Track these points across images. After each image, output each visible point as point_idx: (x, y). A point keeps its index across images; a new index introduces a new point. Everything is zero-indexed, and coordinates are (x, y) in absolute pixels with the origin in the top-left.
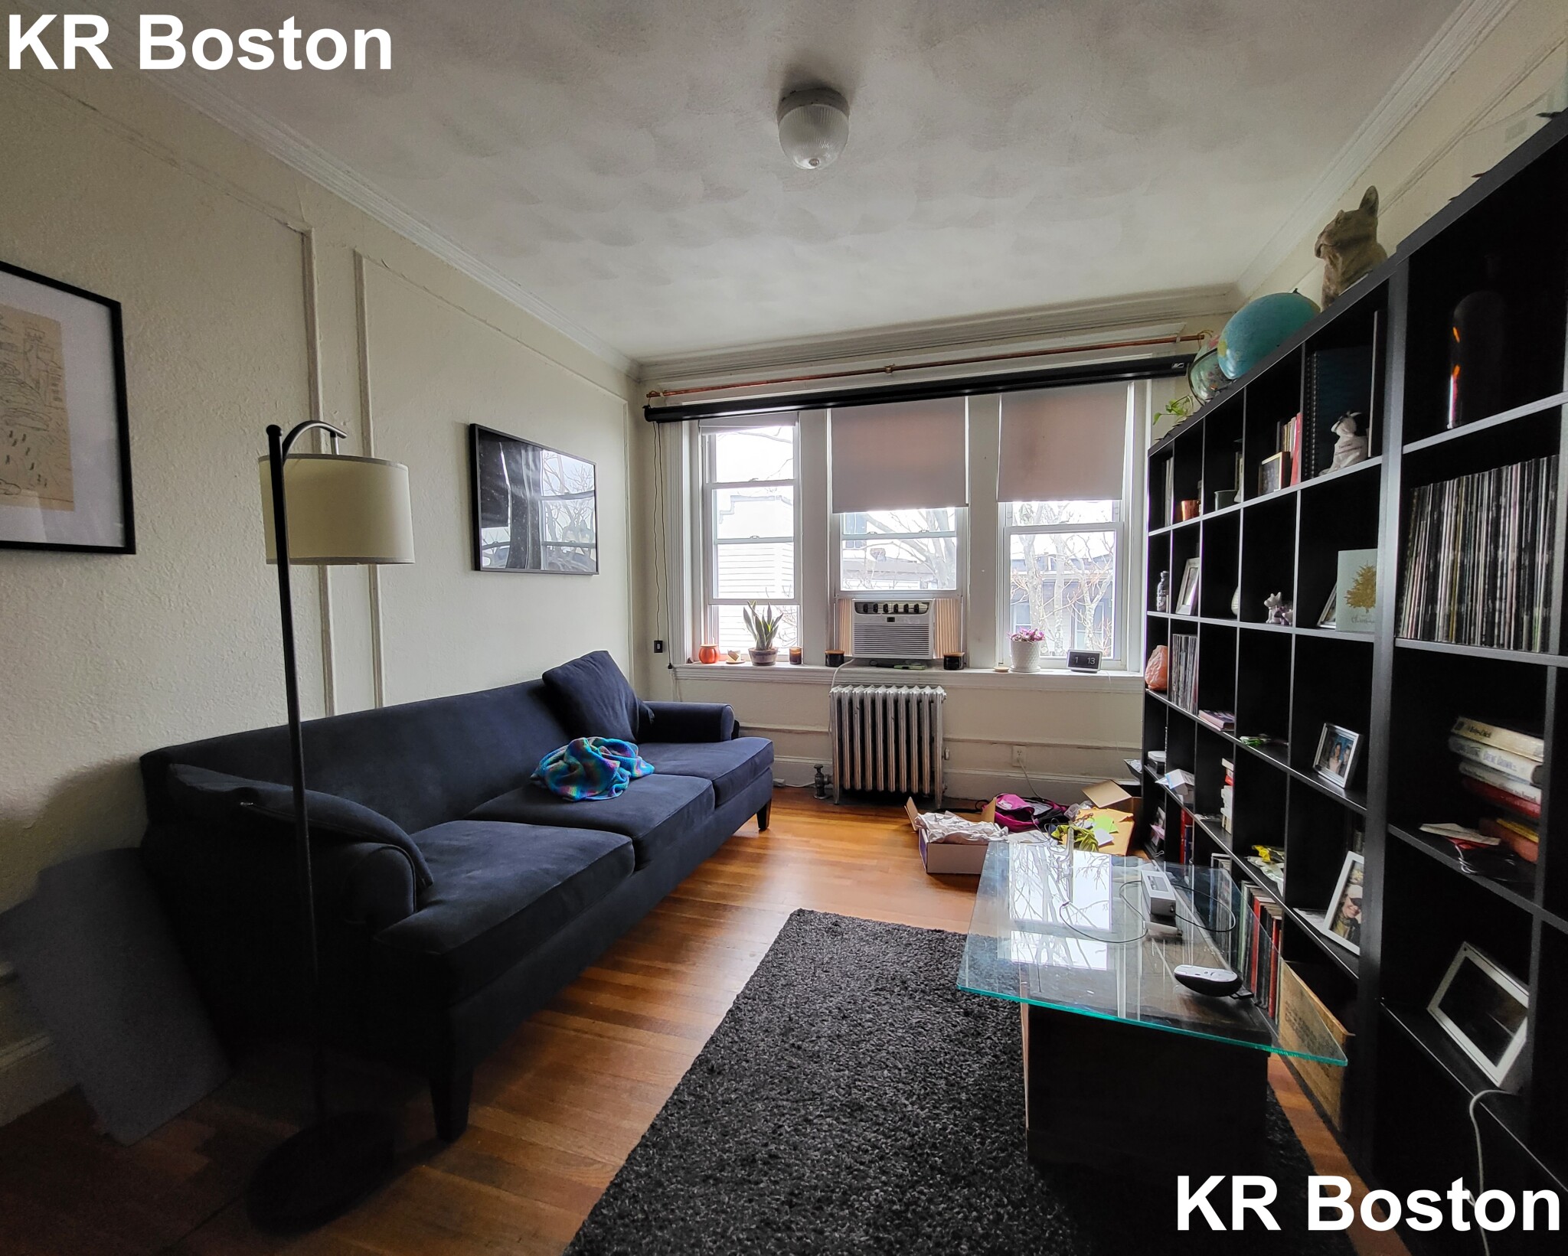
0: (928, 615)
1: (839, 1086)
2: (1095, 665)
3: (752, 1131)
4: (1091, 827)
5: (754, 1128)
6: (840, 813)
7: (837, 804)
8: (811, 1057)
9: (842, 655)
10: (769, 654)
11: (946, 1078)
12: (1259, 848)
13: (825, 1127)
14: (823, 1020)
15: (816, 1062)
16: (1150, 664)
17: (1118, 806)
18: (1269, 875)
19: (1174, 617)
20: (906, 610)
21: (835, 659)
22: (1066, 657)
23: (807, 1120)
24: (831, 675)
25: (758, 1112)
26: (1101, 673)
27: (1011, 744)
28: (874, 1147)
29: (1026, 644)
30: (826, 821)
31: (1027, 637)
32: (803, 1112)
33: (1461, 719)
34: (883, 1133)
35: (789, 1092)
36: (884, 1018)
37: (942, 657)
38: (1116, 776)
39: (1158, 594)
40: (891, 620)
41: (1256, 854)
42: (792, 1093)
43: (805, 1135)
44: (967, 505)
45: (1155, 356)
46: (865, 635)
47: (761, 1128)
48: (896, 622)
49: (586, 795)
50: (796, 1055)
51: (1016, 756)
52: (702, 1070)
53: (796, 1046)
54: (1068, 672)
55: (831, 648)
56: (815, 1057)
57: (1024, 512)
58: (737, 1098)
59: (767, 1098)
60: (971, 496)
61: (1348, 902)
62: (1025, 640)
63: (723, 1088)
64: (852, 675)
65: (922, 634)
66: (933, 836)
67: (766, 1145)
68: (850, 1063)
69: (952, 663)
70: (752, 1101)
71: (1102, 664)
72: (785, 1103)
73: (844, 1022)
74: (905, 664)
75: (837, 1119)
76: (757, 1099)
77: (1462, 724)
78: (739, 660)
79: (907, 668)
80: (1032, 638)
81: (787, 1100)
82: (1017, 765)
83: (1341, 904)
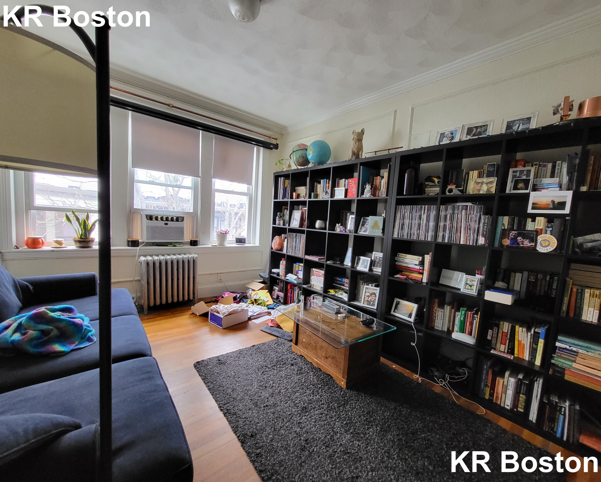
0: (184, 223)
1: (293, 407)
2: (245, 242)
3: (291, 440)
4: (260, 297)
5: (291, 439)
6: (154, 318)
7: (147, 315)
8: (274, 406)
9: (138, 241)
10: (89, 242)
11: (311, 384)
12: (330, 290)
13: (306, 420)
14: (261, 393)
15: (278, 406)
16: (273, 242)
17: (262, 289)
18: (338, 296)
19: (289, 227)
20: (172, 220)
21: (134, 243)
22: (235, 239)
23: (299, 423)
24: (135, 251)
25: (284, 433)
26: (246, 245)
27: (218, 274)
28: (322, 414)
29: (223, 235)
30: (152, 323)
31: (224, 232)
32: (295, 422)
33: (398, 253)
34: (319, 409)
35: (284, 420)
36: (276, 380)
37: (189, 241)
38: (255, 279)
39: (277, 220)
40: (166, 224)
41: (329, 292)
42: (285, 420)
43: (304, 427)
44: (200, 177)
45: (264, 140)
46: (152, 231)
47: (292, 437)
48: (169, 225)
49: (72, 347)
50: (269, 409)
51: (219, 278)
52: (248, 439)
53: (265, 406)
54: (235, 245)
55: (129, 237)
56: (275, 405)
57: (176, 179)
58: (273, 436)
59: (281, 427)
60: (202, 174)
61: (366, 297)
62: (223, 234)
63: (264, 437)
64: (145, 251)
65: (181, 231)
66: (224, 313)
67: (300, 440)
68: (286, 399)
69: (194, 243)
70: (278, 432)
71: (246, 242)
72: (287, 424)
73: (268, 389)
74: (174, 244)
75: (305, 416)
76: (279, 430)
77: (399, 255)
78: (63, 246)
79: (175, 246)
80: (226, 233)
81: (287, 423)
82: (221, 281)
83: (364, 298)
